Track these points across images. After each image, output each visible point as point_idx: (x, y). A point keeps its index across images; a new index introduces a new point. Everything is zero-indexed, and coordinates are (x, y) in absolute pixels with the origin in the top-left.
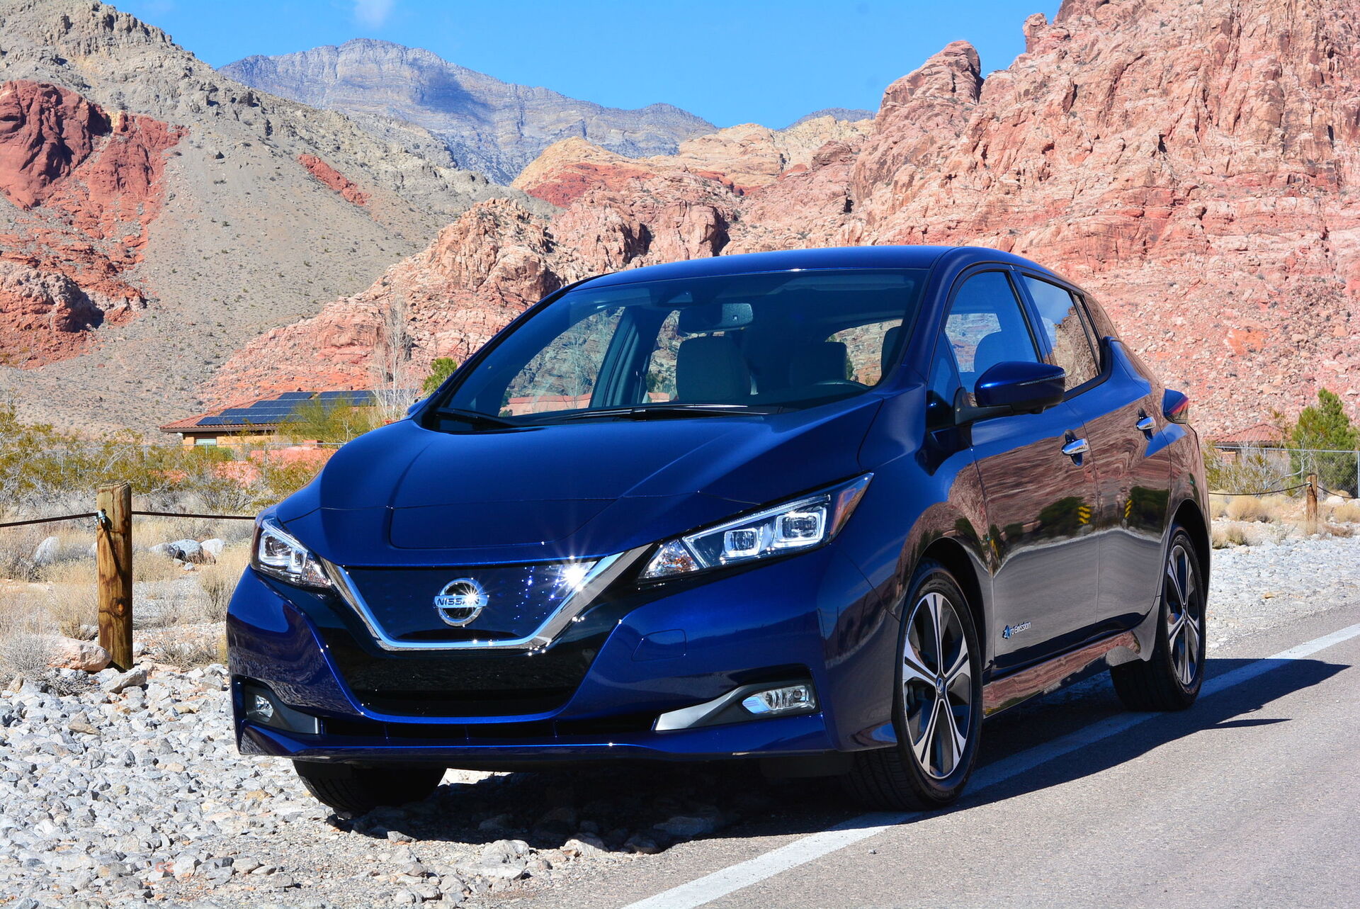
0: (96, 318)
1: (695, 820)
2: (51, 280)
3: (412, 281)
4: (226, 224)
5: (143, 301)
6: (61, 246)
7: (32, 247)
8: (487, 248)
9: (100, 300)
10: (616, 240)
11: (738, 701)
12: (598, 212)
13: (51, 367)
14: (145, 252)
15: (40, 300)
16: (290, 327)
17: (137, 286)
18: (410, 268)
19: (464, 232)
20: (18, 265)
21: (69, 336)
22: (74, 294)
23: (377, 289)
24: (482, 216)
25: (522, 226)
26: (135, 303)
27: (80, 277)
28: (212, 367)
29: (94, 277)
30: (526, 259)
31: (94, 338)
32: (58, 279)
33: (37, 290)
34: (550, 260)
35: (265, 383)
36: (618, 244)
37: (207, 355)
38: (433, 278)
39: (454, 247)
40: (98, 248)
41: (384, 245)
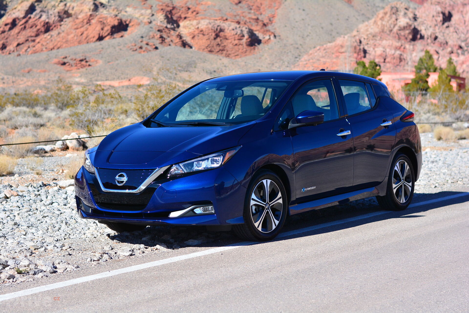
0: (259, 42)
1: (195, 241)
2: (244, 29)
3: (367, 30)
4: (304, 10)
5: (275, 36)
6: (248, 17)
7: (238, 18)
8: (394, 19)
9: (260, 36)
10: (439, 16)
11: (192, 210)
12: (433, 7)
13: (243, 58)
14: (276, 20)
15: (240, 36)
16: (325, 46)
17: (273, 31)
18: (367, 26)
19: (386, 14)
20: (233, 23)
21: (249, 48)
22: (252, 34)
23: (355, 33)
24: (392, 8)
25: (406, 11)
26: (272, 37)
27: (254, 28)
28: (298, 59)
29: (259, 28)
30: (407, 23)
31: (258, 49)
32: (246, 28)
33: (239, 32)
34: (416, 24)
35: (316, 65)
36: (440, 18)
37: (296, 55)
38: (374, 29)
39: (382, 19)
40: (260, 18)
41: (358, 18)
